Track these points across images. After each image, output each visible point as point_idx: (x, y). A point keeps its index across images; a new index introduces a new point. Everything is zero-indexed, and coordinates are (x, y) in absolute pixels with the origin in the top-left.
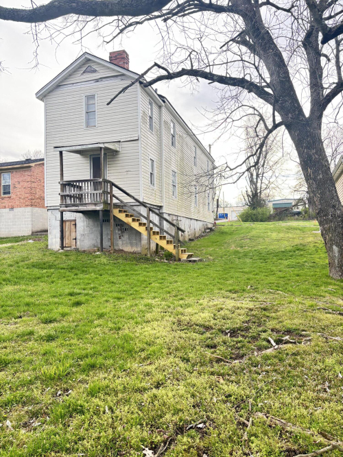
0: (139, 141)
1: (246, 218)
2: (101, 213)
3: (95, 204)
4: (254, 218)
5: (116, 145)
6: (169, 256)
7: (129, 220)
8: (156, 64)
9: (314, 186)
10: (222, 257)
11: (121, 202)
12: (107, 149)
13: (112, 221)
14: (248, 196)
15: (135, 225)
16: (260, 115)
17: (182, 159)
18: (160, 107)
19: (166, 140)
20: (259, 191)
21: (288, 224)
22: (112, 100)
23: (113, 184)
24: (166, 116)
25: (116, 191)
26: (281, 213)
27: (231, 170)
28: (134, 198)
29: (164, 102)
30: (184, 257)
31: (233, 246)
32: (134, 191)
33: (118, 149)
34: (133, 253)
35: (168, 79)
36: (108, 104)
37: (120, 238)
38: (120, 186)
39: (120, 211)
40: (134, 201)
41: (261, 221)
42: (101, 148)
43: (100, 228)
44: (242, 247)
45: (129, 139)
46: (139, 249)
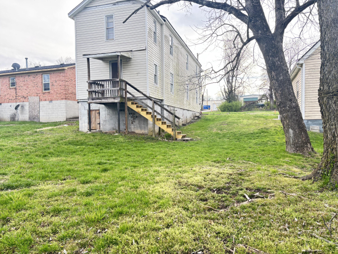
0: (146, 51)
1: (224, 109)
2: (118, 105)
3: (114, 98)
4: (230, 109)
5: (129, 53)
6: (169, 137)
7: (139, 110)
9: (277, 85)
10: (207, 138)
11: (133, 96)
12: (122, 57)
13: (126, 110)
14: (225, 92)
15: (143, 114)
16: (238, 32)
17: (178, 64)
18: (162, 25)
19: (166, 50)
20: (233, 89)
21: (255, 113)
22: (127, 19)
23: (127, 83)
24: (166, 32)
25: (129, 88)
26: (249, 105)
27: (215, 72)
28: (142, 93)
29: (165, 21)
30: (180, 137)
31: (215, 129)
32: (142, 88)
33: (131, 57)
34: (142, 134)
35: (168, 3)
36: (124, 23)
37: (132, 123)
38: (132, 84)
39: (132, 103)
40: (143, 96)
41: (235, 111)
42: (118, 55)
43: (117, 116)
44: (221, 130)
45: (139, 49)
46: (146, 132)
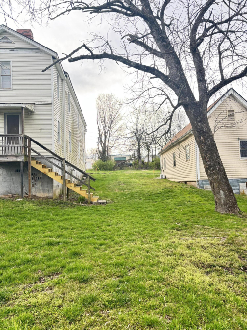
0: (52, 105)
2: (22, 165)
3: (16, 157)
4: (105, 167)
5: (32, 106)
6: (83, 200)
7: (46, 171)
8: (84, 45)
9: (206, 149)
11: (39, 155)
12: (27, 109)
13: (30, 171)
15: (51, 175)
16: (167, 96)
17: (73, 122)
19: (66, 106)
22: (47, 68)
23: (31, 140)
25: (33, 145)
26: (121, 164)
28: (51, 152)
30: (95, 200)
32: (47, 146)
33: (33, 110)
34: (47, 198)
35: (91, 58)
36: (43, 71)
37: (33, 186)
38: (37, 141)
39: (37, 163)
40: (50, 154)
41: (110, 170)
42: (22, 108)
43: (20, 176)
44: (123, 190)
45: (43, 103)
46: (51, 195)
